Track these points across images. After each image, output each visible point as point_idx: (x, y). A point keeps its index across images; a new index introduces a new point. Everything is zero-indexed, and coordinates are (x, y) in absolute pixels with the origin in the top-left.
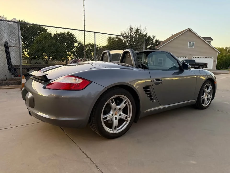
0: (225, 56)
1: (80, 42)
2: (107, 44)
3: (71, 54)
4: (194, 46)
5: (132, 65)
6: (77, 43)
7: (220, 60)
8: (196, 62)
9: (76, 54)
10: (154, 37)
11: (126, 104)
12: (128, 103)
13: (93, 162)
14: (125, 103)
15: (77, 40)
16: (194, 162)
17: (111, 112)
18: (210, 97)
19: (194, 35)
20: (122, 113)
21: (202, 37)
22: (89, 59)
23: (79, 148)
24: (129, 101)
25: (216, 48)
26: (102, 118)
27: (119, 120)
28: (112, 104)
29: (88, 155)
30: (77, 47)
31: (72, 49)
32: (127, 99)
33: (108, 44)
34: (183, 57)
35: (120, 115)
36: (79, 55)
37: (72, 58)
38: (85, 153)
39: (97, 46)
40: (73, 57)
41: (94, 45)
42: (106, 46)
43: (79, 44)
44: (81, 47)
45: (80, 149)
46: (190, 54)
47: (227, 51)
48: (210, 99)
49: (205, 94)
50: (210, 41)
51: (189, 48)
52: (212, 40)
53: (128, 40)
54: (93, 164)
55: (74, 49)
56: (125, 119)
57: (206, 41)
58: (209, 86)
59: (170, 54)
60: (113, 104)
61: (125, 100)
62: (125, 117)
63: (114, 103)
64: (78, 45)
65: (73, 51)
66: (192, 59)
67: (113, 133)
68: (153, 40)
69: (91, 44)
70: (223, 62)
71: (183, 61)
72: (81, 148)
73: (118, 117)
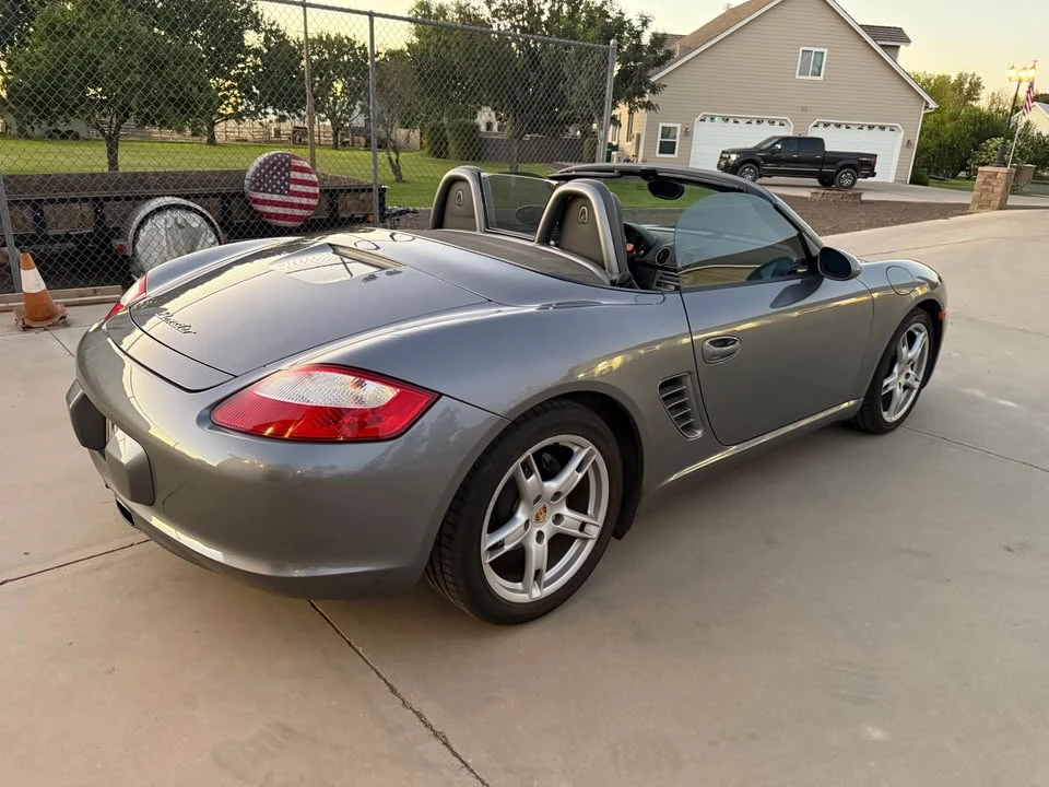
0: (954, 117)
1: (274, 28)
2: (409, 42)
3: (233, 87)
4: (823, 69)
5: (600, 264)
6: (258, 32)
7: (931, 138)
8: (828, 148)
9: (255, 90)
10: (645, 23)
11: (584, 472)
12: (594, 463)
13: (462, 761)
14: (579, 469)
15: (257, 13)
16: (877, 734)
17: (521, 516)
18: (916, 380)
19: (829, 15)
20: (565, 511)
21: (861, 26)
22: (323, 116)
23: (385, 680)
24: (597, 457)
25: (916, 79)
26: (484, 549)
27: (550, 542)
28: (527, 478)
29: (430, 720)
30: (257, 52)
31: (232, 63)
32: (591, 447)
33: (416, 40)
34: (772, 122)
35: (558, 518)
36: (272, 94)
37: (235, 108)
38: (417, 713)
39: (360, 48)
40: (242, 104)
41: (345, 46)
42: (406, 48)
43: (267, 40)
44: (281, 51)
45: (393, 690)
46: (804, 109)
47: (961, 91)
48: (912, 389)
49: (896, 370)
50: (898, 47)
51: (801, 77)
52: (907, 41)
53: (519, 26)
54: (465, 770)
55: (243, 61)
56: (577, 532)
57: (882, 46)
58: (917, 333)
59: (771, 202)
60: (529, 481)
61: (579, 452)
62: (579, 524)
63: (533, 477)
64: (262, 40)
65: (240, 75)
66: (813, 133)
67: (530, 601)
68: (638, 35)
69: (328, 36)
70: (940, 145)
71: (771, 143)
72: (395, 686)
73: (547, 528)
